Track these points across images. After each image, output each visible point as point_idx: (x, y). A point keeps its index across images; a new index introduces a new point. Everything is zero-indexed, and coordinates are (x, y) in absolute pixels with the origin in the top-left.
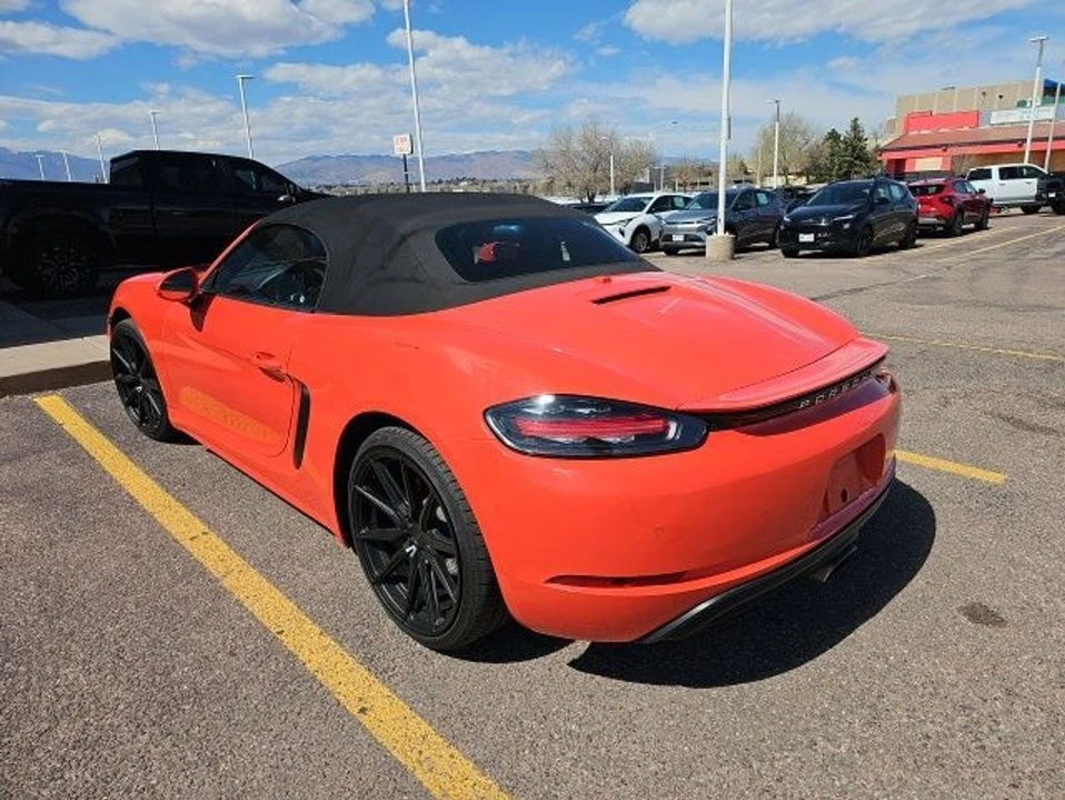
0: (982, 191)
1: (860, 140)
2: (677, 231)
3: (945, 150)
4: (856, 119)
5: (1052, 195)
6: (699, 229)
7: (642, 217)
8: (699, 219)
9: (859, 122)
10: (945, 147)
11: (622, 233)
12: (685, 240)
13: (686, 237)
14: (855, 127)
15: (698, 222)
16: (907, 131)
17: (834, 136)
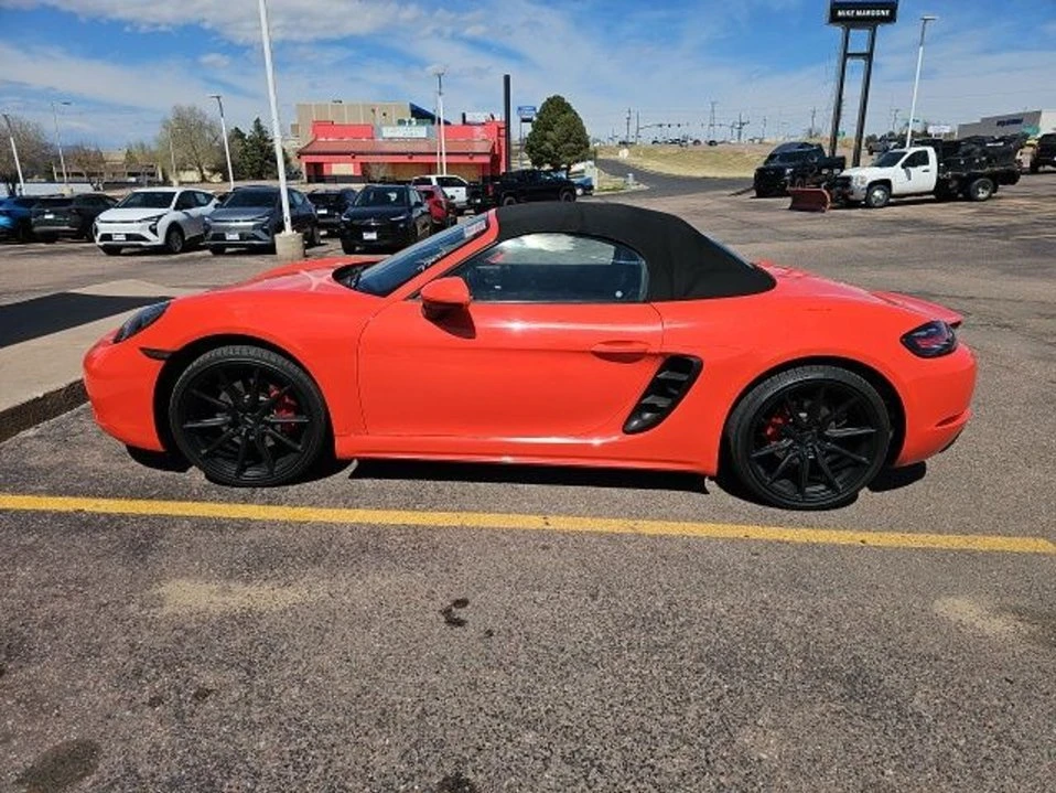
0: (453, 197)
1: (266, 140)
2: (230, 229)
3: (353, 157)
4: (258, 121)
5: (479, 201)
6: (254, 228)
7: (171, 215)
8: (253, 217)
9: (261, 123)
10: (354, 154)
11: (154, 231)
12: (241, 240)
13: (241, 236)
14: (258, 127)
15: (253, 220)
16: (316, 137)
17: (238, 134)
